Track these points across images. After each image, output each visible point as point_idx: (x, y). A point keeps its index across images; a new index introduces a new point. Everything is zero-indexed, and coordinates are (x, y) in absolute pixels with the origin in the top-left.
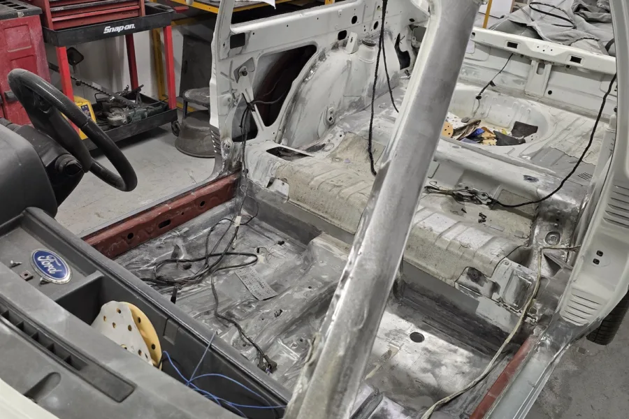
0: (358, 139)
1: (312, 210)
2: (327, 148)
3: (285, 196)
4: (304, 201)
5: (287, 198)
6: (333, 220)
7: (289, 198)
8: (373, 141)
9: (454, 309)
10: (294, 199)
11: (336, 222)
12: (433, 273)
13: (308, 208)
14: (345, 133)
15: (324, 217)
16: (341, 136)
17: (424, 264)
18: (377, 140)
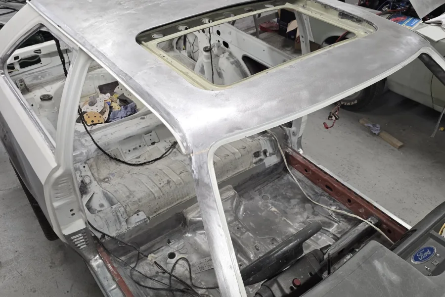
0: (97, 158)
1: (169, 207)
2: (87, 181)
3: (145, 219)
4: (160, 208)
5: (147, 219)
6: (185, 199)
7: (149, 218)
8: (106, 152)
9: (258, 175)
10: (152, 214)
11: (188, 198)
12: (244, 170)
13: (166, 209)
14: (85, 163)
15: (179, 203)
16: (84, 167)
17: (238, 171)
18: (108, 149)
